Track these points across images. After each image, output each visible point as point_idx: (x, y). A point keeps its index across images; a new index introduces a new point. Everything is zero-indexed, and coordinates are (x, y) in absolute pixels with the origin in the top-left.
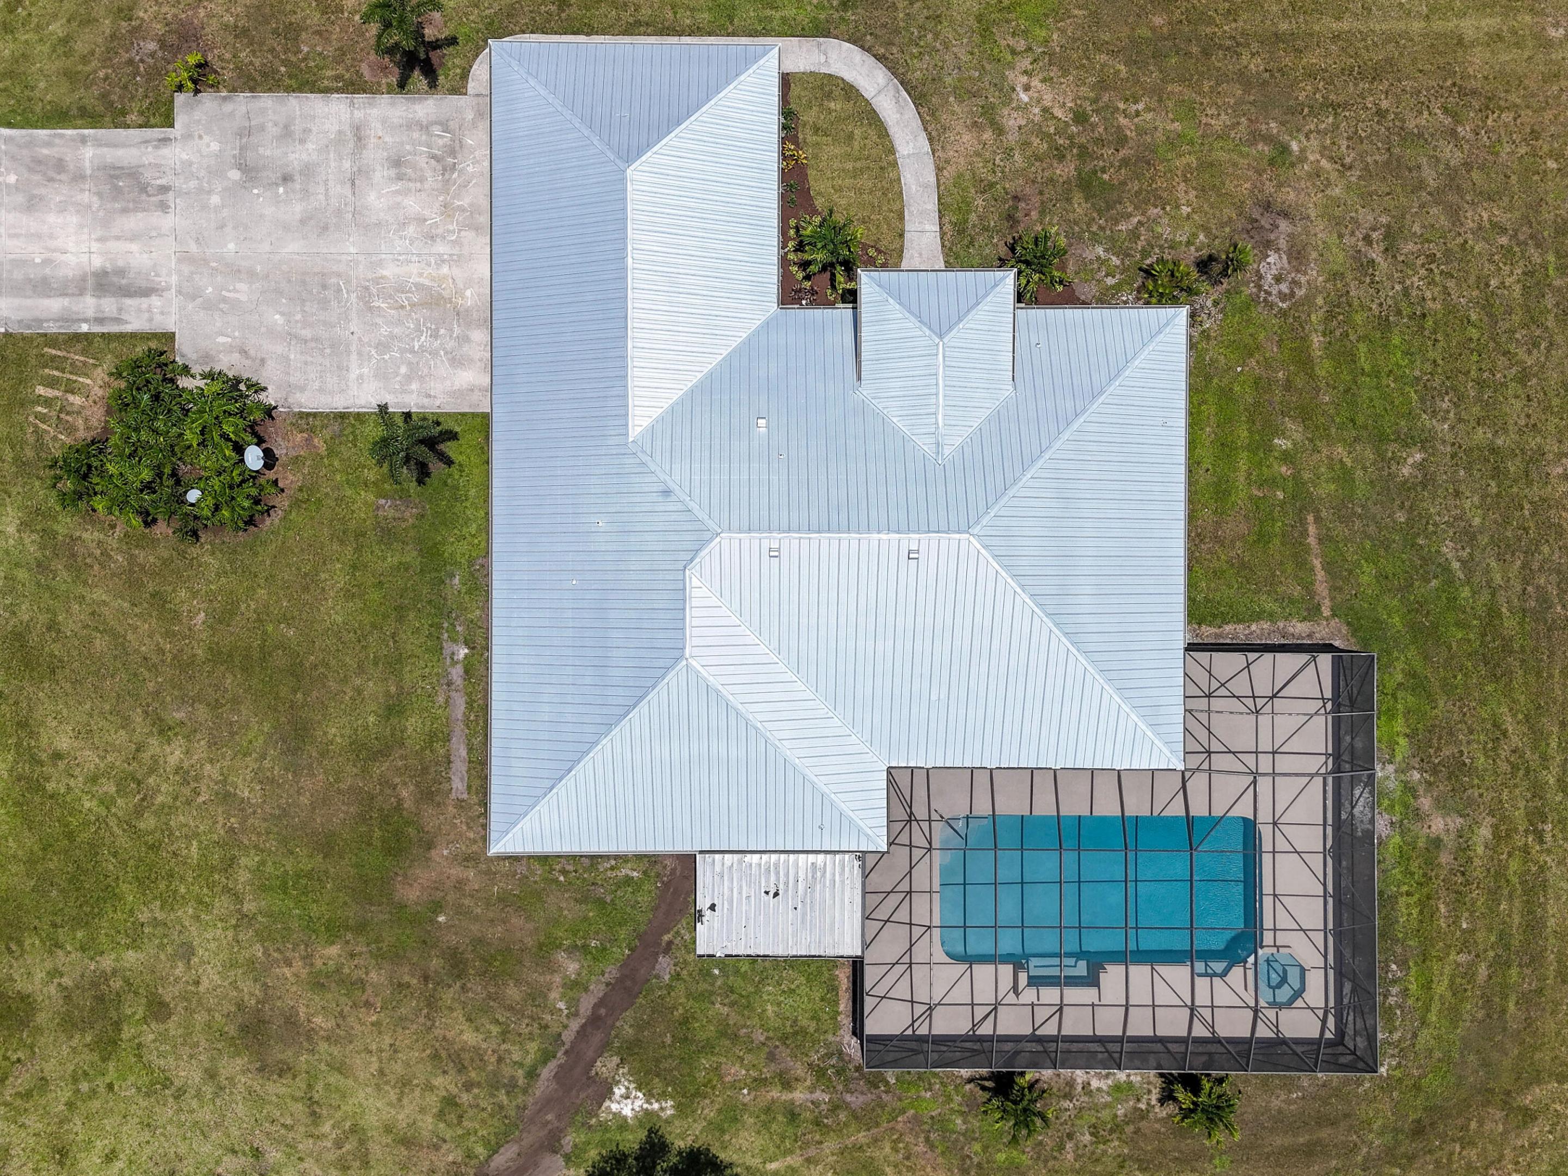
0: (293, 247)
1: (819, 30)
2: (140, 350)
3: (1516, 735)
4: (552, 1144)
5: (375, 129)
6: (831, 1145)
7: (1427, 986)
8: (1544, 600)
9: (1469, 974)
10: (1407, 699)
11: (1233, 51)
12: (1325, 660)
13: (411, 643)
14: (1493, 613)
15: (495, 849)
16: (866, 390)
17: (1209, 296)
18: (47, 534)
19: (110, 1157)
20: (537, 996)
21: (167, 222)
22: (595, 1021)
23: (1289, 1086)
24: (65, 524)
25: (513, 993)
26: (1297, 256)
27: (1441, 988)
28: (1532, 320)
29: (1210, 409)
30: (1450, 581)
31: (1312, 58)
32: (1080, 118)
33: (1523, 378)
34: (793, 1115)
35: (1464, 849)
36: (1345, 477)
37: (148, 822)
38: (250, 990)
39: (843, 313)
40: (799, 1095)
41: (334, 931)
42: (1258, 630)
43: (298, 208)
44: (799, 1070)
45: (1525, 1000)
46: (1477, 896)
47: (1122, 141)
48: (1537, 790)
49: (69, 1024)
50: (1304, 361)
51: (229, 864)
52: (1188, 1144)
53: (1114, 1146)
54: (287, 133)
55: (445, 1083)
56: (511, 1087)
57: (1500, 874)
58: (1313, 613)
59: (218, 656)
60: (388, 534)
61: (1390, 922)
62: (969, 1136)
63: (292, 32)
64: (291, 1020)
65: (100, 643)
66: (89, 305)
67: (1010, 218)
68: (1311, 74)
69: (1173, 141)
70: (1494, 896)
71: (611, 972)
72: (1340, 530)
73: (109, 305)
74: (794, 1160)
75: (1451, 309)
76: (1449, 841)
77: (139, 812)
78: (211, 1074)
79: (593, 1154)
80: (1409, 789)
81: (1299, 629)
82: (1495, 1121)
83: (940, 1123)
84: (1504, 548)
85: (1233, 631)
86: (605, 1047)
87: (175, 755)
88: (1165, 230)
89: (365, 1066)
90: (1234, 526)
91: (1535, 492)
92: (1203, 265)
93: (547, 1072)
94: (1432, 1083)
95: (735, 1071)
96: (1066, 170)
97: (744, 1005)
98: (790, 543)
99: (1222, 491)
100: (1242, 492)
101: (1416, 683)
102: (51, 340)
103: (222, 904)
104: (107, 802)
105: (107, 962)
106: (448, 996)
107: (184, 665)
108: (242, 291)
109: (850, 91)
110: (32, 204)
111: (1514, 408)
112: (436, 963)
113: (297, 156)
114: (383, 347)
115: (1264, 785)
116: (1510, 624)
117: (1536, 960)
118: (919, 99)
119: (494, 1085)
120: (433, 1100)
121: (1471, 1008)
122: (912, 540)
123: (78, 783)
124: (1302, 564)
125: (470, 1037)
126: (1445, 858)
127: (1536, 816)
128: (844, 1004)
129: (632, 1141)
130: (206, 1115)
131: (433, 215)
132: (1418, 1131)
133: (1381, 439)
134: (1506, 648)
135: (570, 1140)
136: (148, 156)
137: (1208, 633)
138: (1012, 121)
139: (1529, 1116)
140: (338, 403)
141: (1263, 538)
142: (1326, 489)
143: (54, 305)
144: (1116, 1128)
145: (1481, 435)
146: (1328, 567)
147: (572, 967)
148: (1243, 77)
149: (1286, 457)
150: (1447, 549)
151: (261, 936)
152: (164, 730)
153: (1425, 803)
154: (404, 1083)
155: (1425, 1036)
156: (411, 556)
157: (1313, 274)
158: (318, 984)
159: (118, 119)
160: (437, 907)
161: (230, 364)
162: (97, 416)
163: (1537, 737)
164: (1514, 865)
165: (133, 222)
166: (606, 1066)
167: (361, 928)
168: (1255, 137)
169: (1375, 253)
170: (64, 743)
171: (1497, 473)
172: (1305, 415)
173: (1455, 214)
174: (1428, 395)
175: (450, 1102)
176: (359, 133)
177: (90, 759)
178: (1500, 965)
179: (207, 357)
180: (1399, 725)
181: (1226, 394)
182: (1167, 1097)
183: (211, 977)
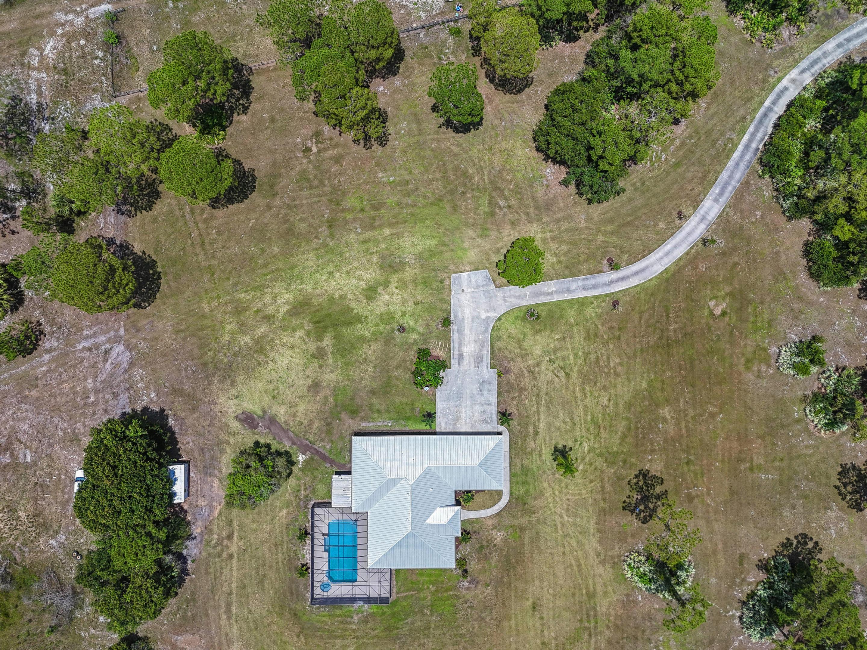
0: (468, 391)
1: (511, 494)
2: (448, 364)
3: (373, 633)
4: (294, 443)
5: (490, 407)
6: (293, 498)
7: (324, 616)
8: (400, 638)
9: (326, 625)
10: (380, 611)
11: (508, 576)
12: (388, 595)
13: (391, 414)
14: (398, 628)
15: (354, 438)
16: (438, 509)
17: (460, 572)
18: (413, 344)
19: (292, 357)
20: (323, 440)
21: (472, 368)
22: (317, 451)
23: (305, 588)
24: (415, 348)
25: (323, 435)
26: (468, 589)
27: (324, 619)
28: (455, 635)
29: (437, 572)
30: (404, 620)
31: (506, 591)
32: (495, 545)
33: (444, 634)
34: (299, 491)
35: (351, 623)
36: (424, 599)
37: (357, 364)
38: (325, 384)
39: (454, 503)
40: (302, 492)
41: (336, 400)
42: (394, 582)
43: (475, 392)
44: (308, 492)
45: (321, 637)
46: (341, 626)
47: (490, 554)
48: (363, 638)
49: (318, 349)
50: (447, 590)
51: (349, 380)
52: (293, 569)
53: (292, 554)
54: (490, 390)
55: (306, 422)
56: (305, 435)
57: (346, 630)
58: (398, 593)
59: (390, 377)
60: (413, 410)
61: (337, 608)
62: (294, 526)
63: (509, 392)
64: (318, 392)
65: (392, 355)
66: (456, 352)
67: (475, 532)
68: (503, 591)
69: (490, 564)
70: (342, 629)
71: (327, 455)
72: (414, 598)
73: (456, 356)
74: (290, 491)
75: (457, 619)
76: (352, 620)
77: (359, 362)
78: (308, 377)
79: (291, 451)
80: (363, 612)
81: (394, 590)
82: (297, 630)
83: (297, 520)
84: (410, 630)
85: (394, 577)
86: (312, 454)
87: (370, 369)
88: (473, 563)
89: (309, 407)
90: (414, 577)
91: (421, 636)
92: (466, 571)
93: (307, 442)
94: (305, 618)
95: (307, 479)
96: (484, 543)
97: (321, 481)
98: (409, 497)
99: (421, 575)
100: (421, 579)
101: (384, 613)
102: (450, 345)
103: (341, 378)
104: (361, 356)
105: (330, 356)
106: (323, 423)
107: (388, 371)
108: (459, 382)
109: (499, 500)
110: (476, 341)
111: (437, 632)
112: (329, 420)
113: (485, 393)
114: (449, 409)
115: (365, 584)
116: (395, 632)
117: (329, 638)
118: (498, 514)
119: (306, 432)
120: (302, 420)
121: (319, 625)
122: (410, 519)
123: (365, 350)
124: (407, 591)
125: (315, 427)
126: (349, 619)
127: (357, 638)
128: (320, 501)
129: (294, 459)
130: (300, 376)
131: (474, 419)
132: (295, 615)
133: (432, 606)
134: (390, 631)
135: (295, 447)
136: (485, 364)
137: (393, 572)
138: (494, 532)
139: (298, 636)
140: (438, 400)
141: (412, 583)
142: (422, 595)
143: (456, 346)
144: (296, 555)
145: (433, 626)
146: (406, 596)
147: (328, 447)
148: (503, 577)
149: (428, 587)
150: (410, 619)
151: (335, 387)
152: (375, 367)
153: (360, 615)
154: (306, 414)
155: (314, 616)
156: (409, 414)
157: (464, 592)
158: (326, 398)
159: (492, 358)
160: (340, 420)
161: (445, 380)
162: (435, 354)
163: (373, 638)
164: (348, 633)
165: (472, 361)
166: (309, 454)
167: (336, 405)
168: (491, 580)
169: (468, 604)
170: (372, 347)
171: (425, 629)
172: (436, 591)
173: (476, 620)
174: (440, 615)
175: (302, 423)
176: (489, 404)
177: (369, 353)
178: (328, 631)
179: (446, 375)
180: (375, 610)
181: (441, 575)
182: (303, 565)
183: (327, 377)
